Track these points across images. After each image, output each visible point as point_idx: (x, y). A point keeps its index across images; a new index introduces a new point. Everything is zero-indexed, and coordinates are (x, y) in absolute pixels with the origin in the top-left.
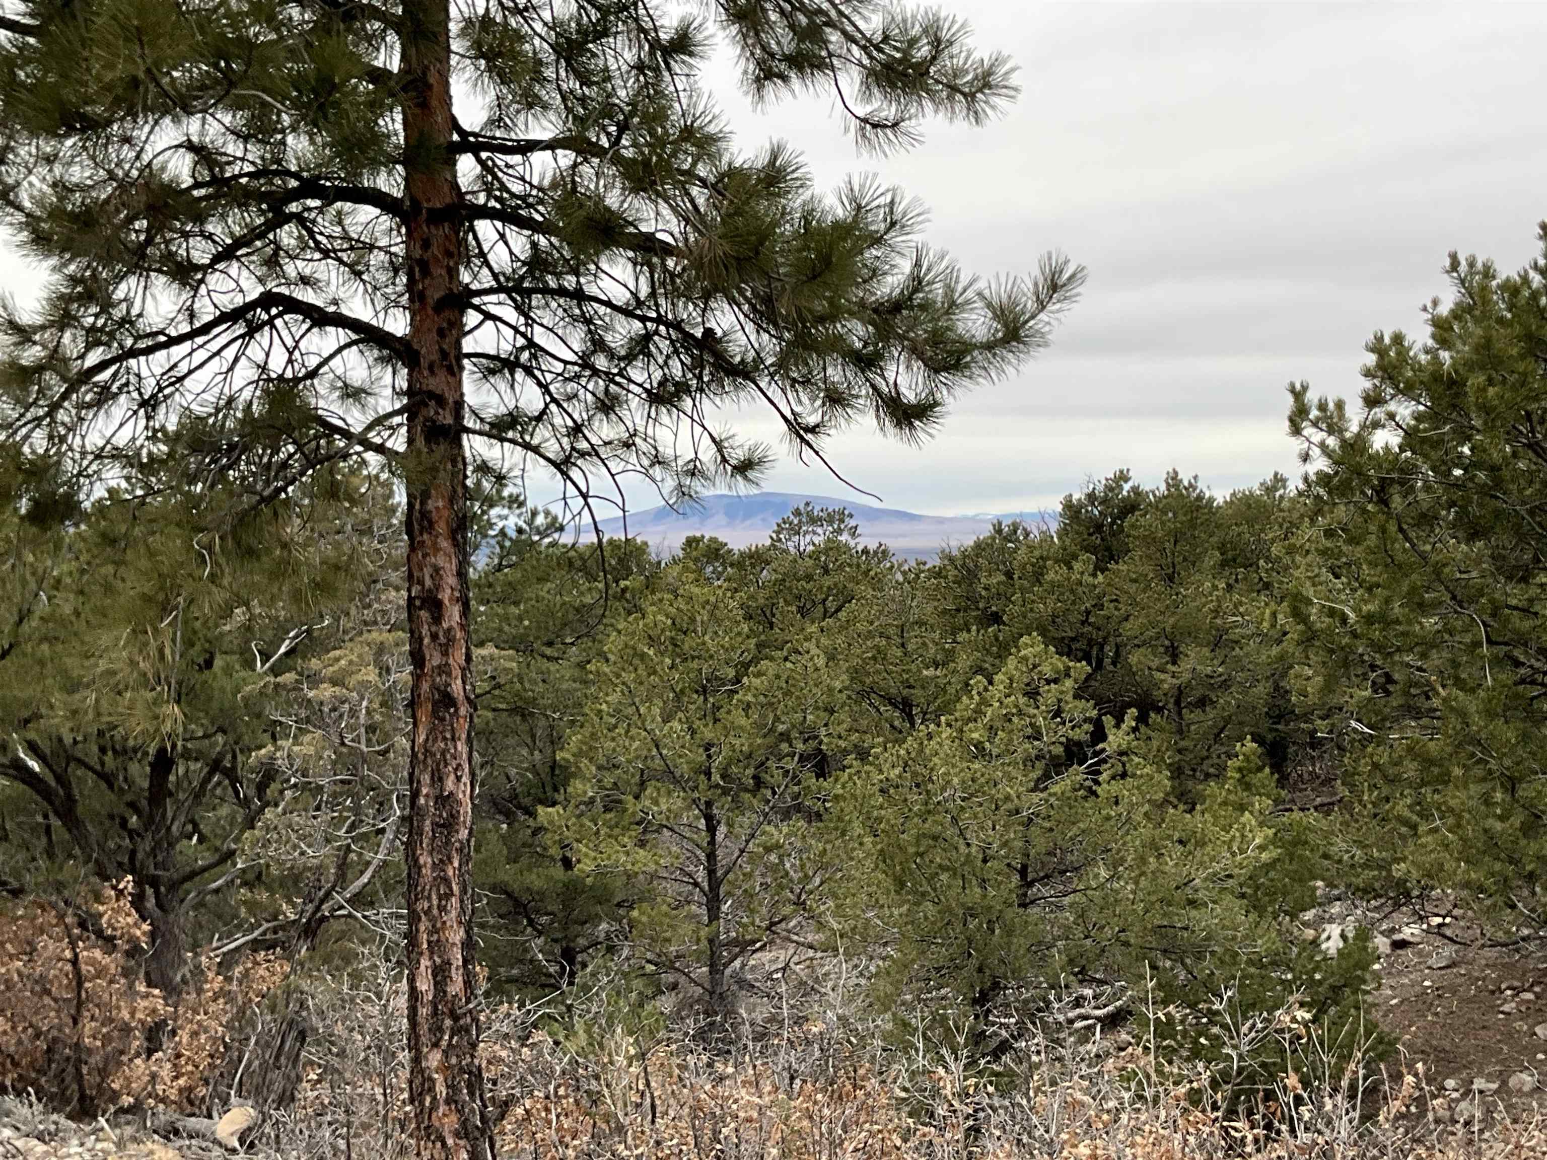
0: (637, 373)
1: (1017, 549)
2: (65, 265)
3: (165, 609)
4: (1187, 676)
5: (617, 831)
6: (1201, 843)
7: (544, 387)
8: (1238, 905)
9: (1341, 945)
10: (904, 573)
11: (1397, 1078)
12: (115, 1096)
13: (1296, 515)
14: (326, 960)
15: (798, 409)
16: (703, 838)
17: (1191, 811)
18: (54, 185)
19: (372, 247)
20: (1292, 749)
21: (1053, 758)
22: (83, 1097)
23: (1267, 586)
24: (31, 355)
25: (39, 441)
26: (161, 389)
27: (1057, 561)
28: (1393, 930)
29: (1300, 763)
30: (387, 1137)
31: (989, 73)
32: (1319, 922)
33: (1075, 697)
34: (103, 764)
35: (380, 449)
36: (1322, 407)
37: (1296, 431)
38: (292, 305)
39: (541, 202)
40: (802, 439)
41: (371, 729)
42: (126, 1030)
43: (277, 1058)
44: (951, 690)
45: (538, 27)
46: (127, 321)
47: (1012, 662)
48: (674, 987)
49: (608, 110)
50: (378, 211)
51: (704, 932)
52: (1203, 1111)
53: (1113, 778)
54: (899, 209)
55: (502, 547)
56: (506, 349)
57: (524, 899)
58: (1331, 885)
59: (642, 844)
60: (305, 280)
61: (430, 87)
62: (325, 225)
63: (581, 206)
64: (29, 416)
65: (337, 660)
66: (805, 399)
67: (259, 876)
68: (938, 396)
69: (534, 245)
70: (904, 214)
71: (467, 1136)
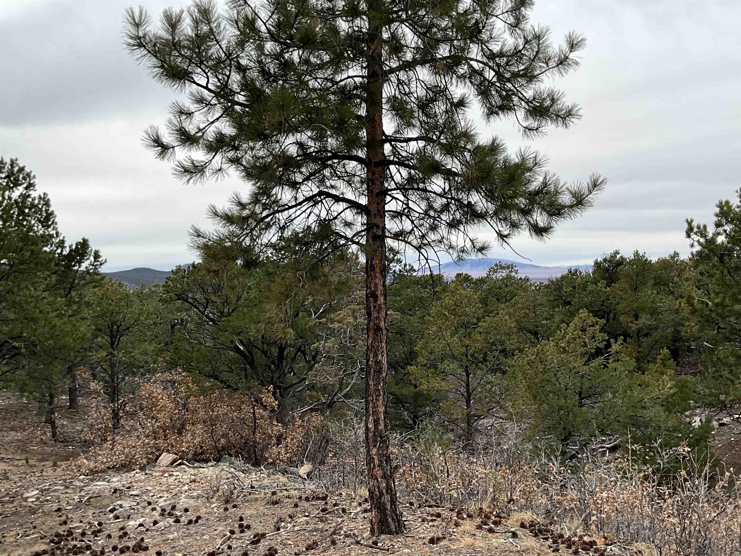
0: (445, 217)
1: (576, 279)
2: (257, 183)
3: (287, 297)
4: (642, 325)
5: (435, 375)
6: (648, 386)
7: (412, 222)
8: (660, 409)
9: (700, 424)
10: (535, 287)
11: (723, 474)
12: (266, 459)
13: (683, 267)
14: (335, 416)
15: (501, 229)
16: (464, 378)
17: (643, 374)
18: (253, 157)
19: (354, 175)
20: (680, 352)
21: (591, 353)
22: (256, 459)
23: (672, 293)
24: (246, 213)
25: (247, 241)
26: (286, 224)
27: (592, 283)
28: (720, 419)
29: (684, 358)
30: (357, 477)
31: (570, 111)
32: (692, 415)
33: (600, 332)
34: (263, 348)
35: (358, 243)
36: (698, 227)
37: (689, 236)
38: (329, 195)
39: (412, 159)
40: (503, 240)
41: (351, 338)
42: (270, 437)
43: (319, 448)
44: (552, 328)
45: (413, 99)
46: (276, 202)
47: (576, 319)
48: (453, 430)
49: (436, 127)
50: (357, 163)
51: (465, 411)
52: (649, 482)
53: (614, 361)
54: (538, 159)
55: (394, 277)
56: (399, 208)
57: (401, 397)
58: (696, 402)
59: (443, 380)
60: (332, 187)
61: (375, 121)
62: (340, 169)
63: (427, 160)
64: (244, 233)
65: (340, 314)
66: (504, 225)
67: (313, 386)
68: (552, 225)
69: (410, 173)
70: (540, 160)
71: (385, 478)
